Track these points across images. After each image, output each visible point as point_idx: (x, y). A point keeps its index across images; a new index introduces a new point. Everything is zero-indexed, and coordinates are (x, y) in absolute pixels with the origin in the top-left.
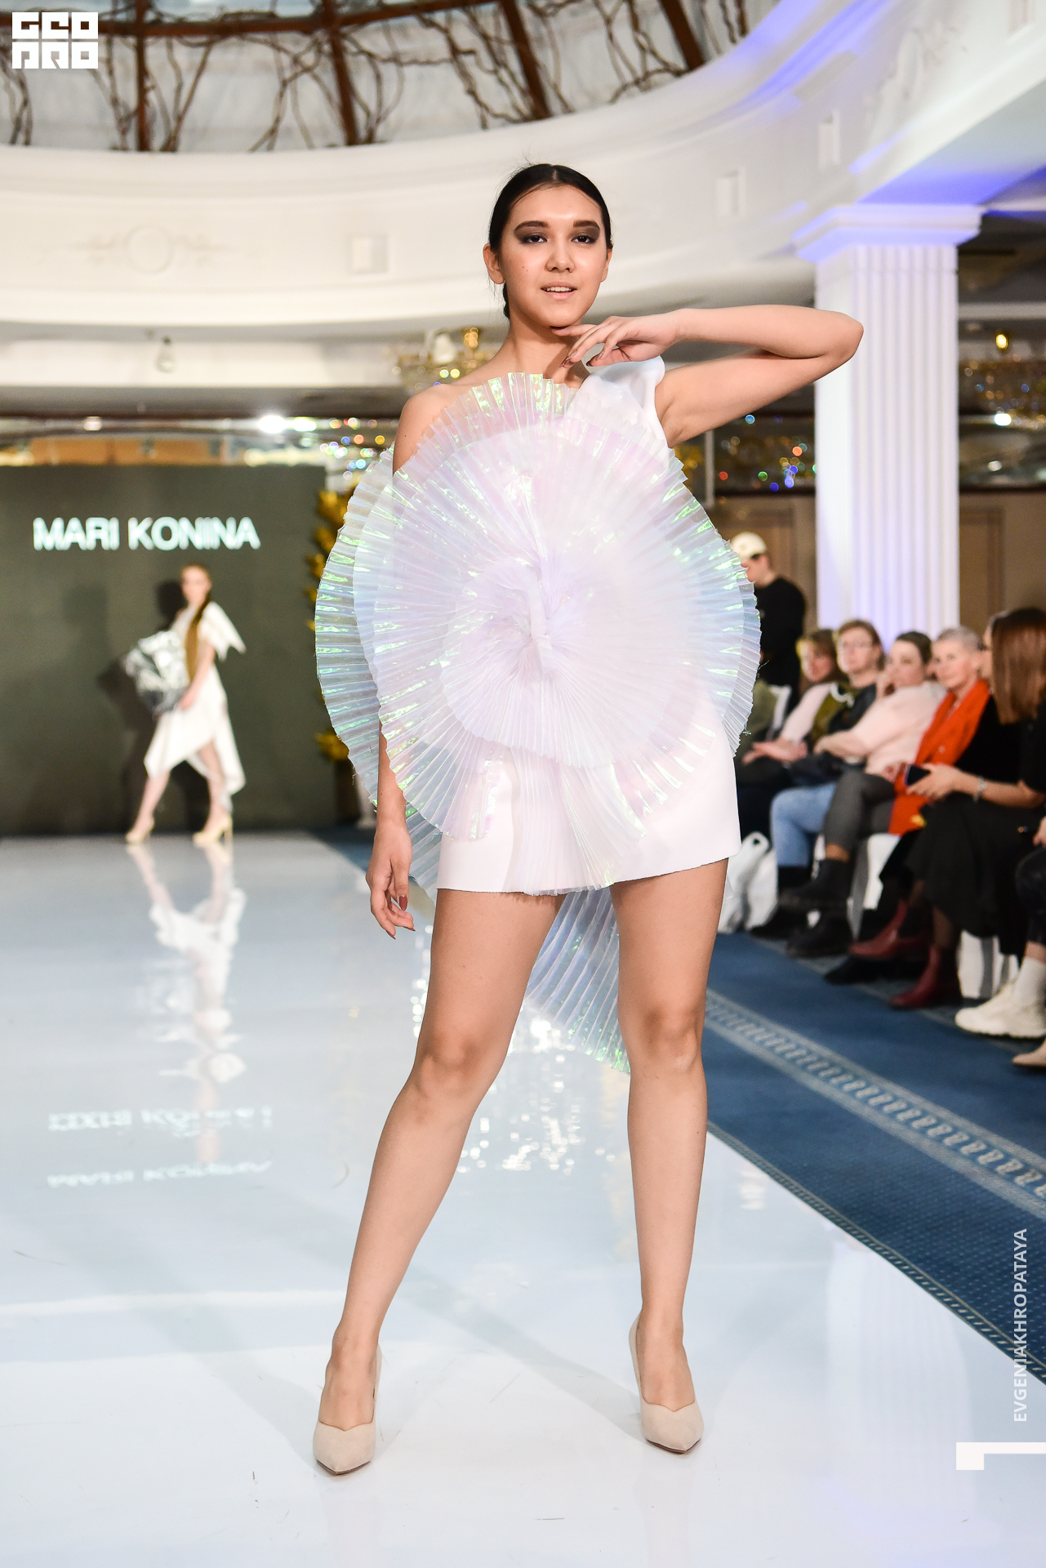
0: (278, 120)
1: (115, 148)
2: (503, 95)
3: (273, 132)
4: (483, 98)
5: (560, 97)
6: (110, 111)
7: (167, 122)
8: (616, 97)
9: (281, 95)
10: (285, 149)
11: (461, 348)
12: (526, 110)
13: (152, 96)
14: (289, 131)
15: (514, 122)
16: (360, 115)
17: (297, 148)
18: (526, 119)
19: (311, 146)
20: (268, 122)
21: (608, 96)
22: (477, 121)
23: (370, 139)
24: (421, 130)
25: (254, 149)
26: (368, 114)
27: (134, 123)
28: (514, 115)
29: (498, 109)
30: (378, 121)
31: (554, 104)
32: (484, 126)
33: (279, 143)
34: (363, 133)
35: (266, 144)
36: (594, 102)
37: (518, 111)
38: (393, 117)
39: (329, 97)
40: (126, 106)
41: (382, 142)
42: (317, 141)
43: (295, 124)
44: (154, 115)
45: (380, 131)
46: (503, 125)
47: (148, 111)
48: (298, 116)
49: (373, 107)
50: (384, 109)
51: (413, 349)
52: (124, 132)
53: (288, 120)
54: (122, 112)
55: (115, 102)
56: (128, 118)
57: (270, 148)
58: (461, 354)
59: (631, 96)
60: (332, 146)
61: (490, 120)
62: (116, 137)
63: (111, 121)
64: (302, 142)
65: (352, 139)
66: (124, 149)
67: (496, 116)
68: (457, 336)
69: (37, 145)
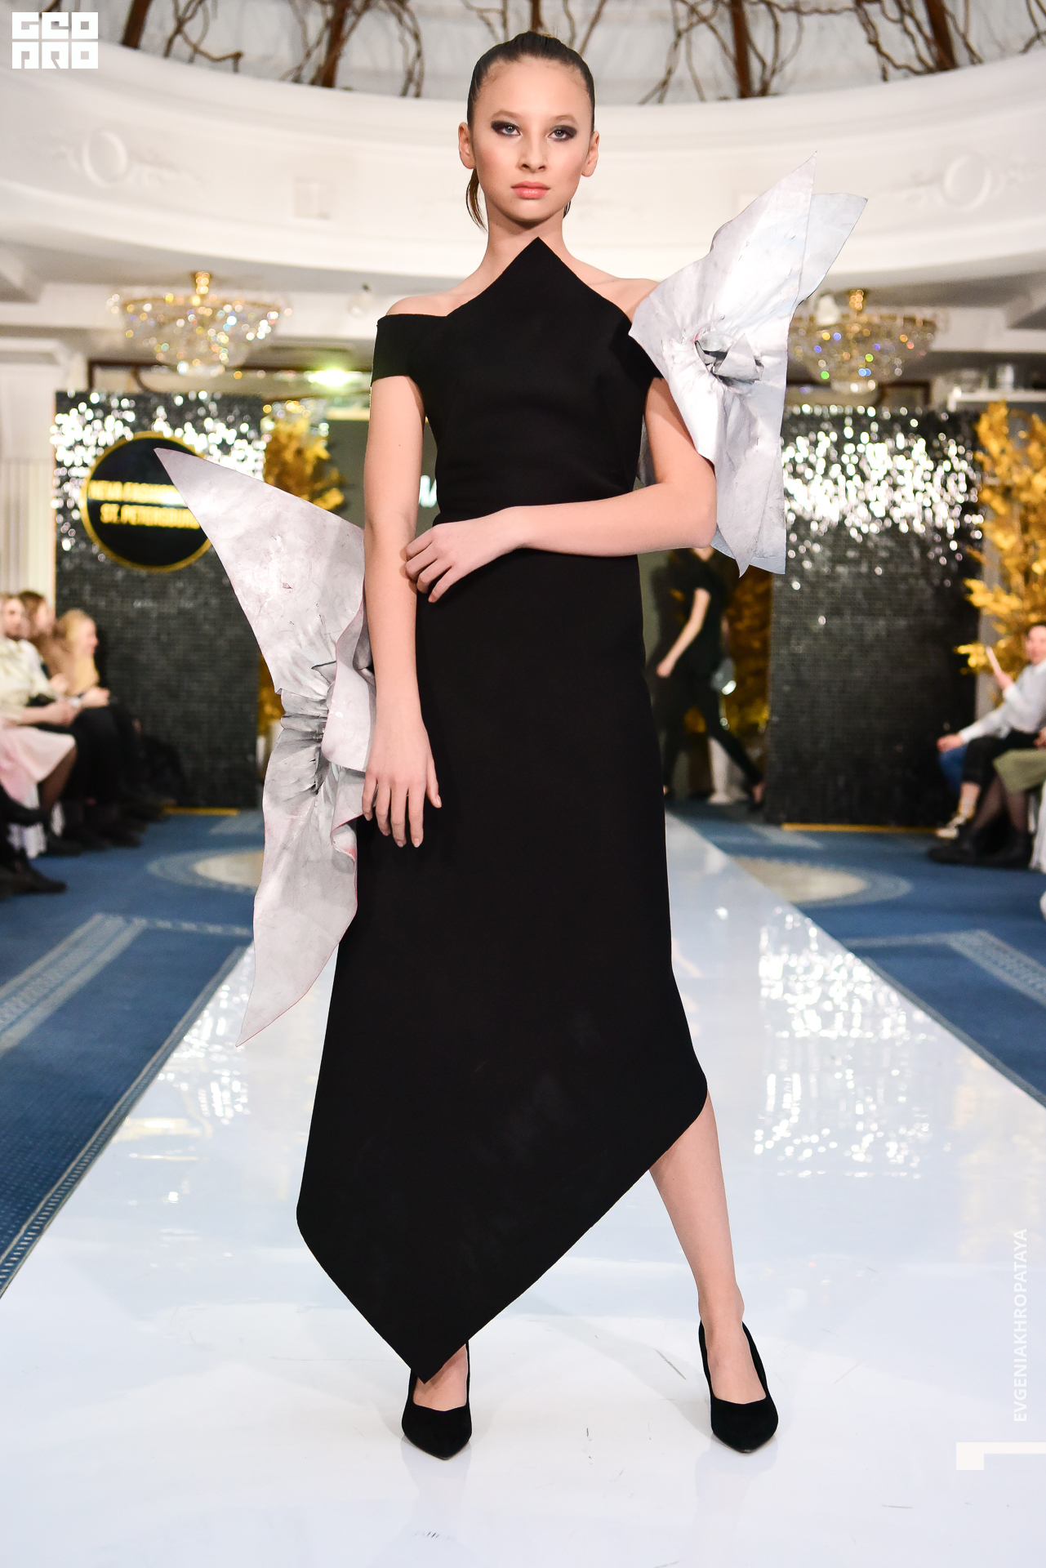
0: (669, 73)
2: (907, 44)
3: (664, 84)
4: (885, 49)
5: (968, 46)
8: (1027, 47)
9: (675, 46)
10: (675, 101)
11: (845, 310)
12: (930, 61)
14: (680, 83)
15: (917, 74)
16: (755, 66)
17: (689, 100)
18: (929, 71)
19: (702, 99)
20: (660, 74)
21: (1022, 47)
22: (878, 73)
23: (764, 92)
24: (816, 82)
25: (643, 102)
26: (763, 65)
28: (917, 67)
30: (773, 72)
31: (961, 55)
32: (884, 78)
33: (669, 95)
34: (757, 86)
35: (657, 96)
36: (1003, 52)
37: (921, 60)
38: (790, 68)
39: (724, 46)
41: (777, 94)
42: (709, 93)
43: (687, 76)
45: (775, 84)
46: (905, 77)
48: (690, 68)
49: (768, 57)
50: (780, 61)
53: (681, 72)
57: (661, 101)
58: (845, 316)
60: (725, 98)
61: (891, 71)
64: (695, 95)
65: (745, 90)
67: (897, 68)
68: (841, 297)
69: (428, 97)
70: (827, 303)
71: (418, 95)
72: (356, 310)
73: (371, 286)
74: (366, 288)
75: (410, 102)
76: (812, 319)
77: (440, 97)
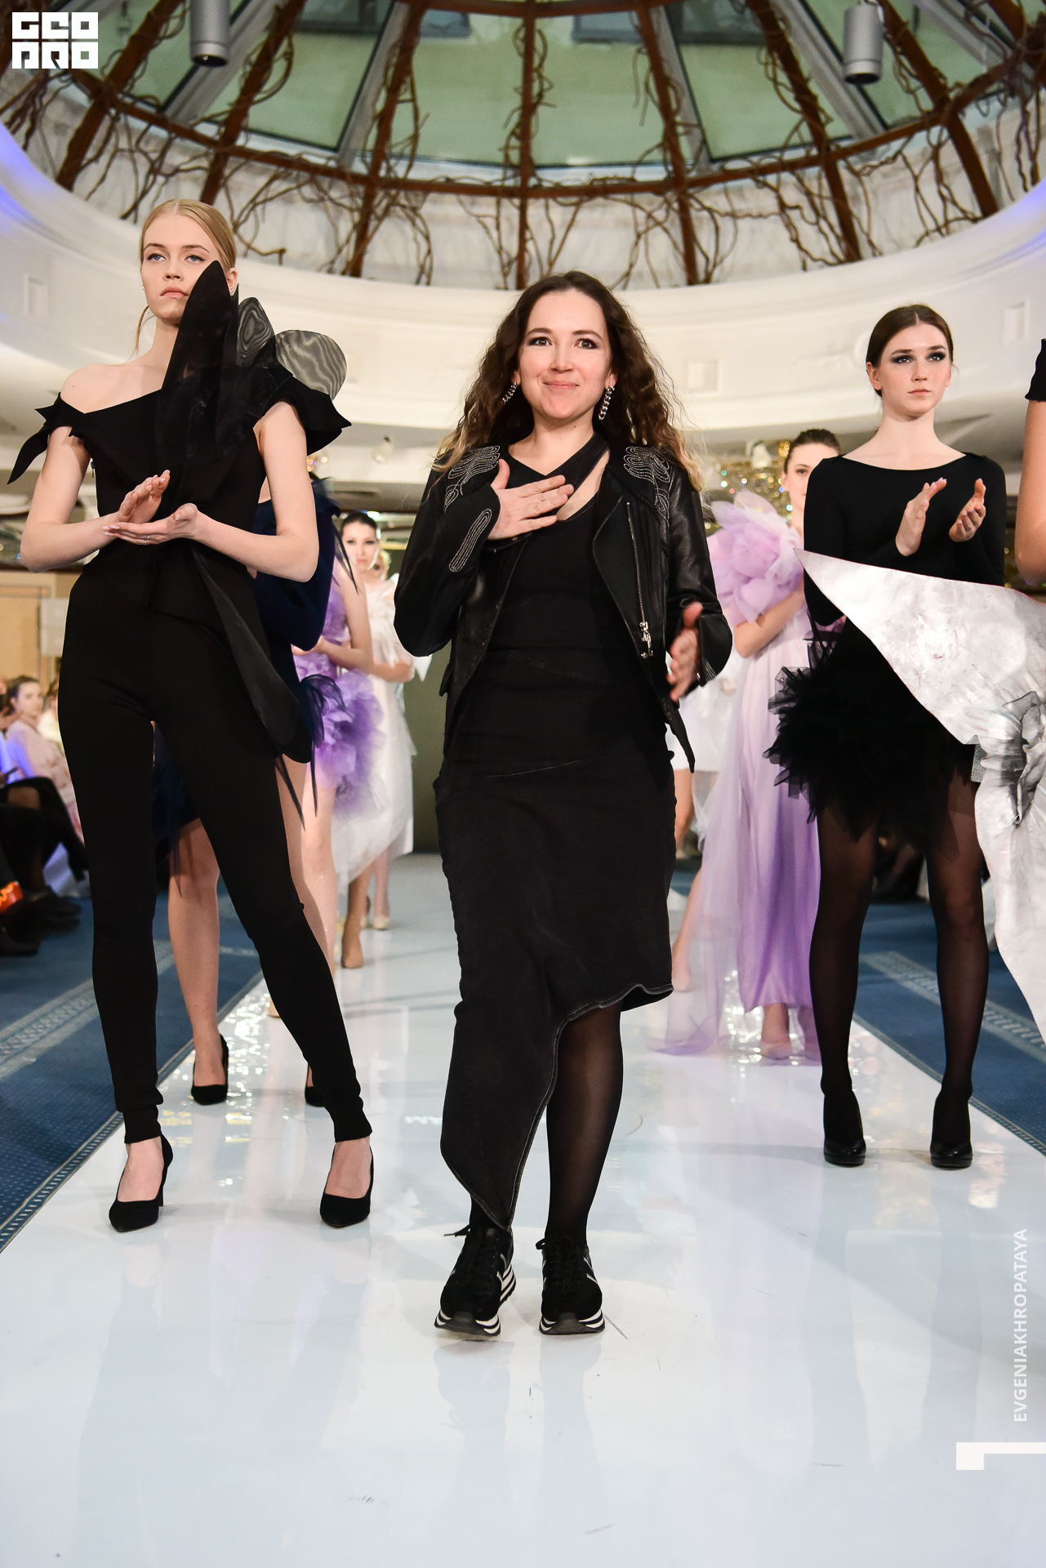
0: (631, 266)
1: (498, 288)
2: (821, 241)
3: (628, 275)
4: (804, 245)
5: (871, 243)
6: (496, 257)
7: (541, 268)
8: (919, 242)
9: (636, 244)
10: (636, 288)
11: (775, 458)
12: (841, 256)
13: (530, 245)
14: (640, 275)
15: (830, 265)
16: (700, 261)
17: (647, 288)
18: (840, 262)
19: (658, 286)
20: (625, 268)
21: (914, 242)
22: (799, 264)
23: (708, 280)
24: (749, 272)
26: (707, 259)
27: (514, 266)
28: (831, 259)
29: (816, 255)
30: (715, 266)
31: (865, 249)
32: (805, 268)
33: (631, 284)
34: (702, 276)
35: (622, 284)
36: (899, 246)
37: (833, 254)
38: (727, 262)
39: (675, 245)
40: (508, 254)
41: (718, 282)
42: (662, 283)
43: (646, 269)
44: (530, 262)
45: (716, 274)
46: (821, 267)
47: (527, 257)
48: (648, 262)
49: (711, 255)
50: (718, 259)
51: (735, 459)
52: (505, 275)
53: (641, 265)
54: (505, 259)
55: (500, 250)
56: (510, 264)
57: (625, 288)
58: (775, 462)
59: (932, 240)
60: (676, 286)
61: (809, 262)
62: (500, 279)
63: (496, 267)
64: (652, 283)
65: (692, 280)
66: (506, 289)
67: (814, 260)
68: (773, 448)
69: (437, 285)
70: (761, 451)
71: (428, 284)
72: (379, 458)
73: (391, 438)
74: (387, 439)
75: (422, 288)
76: (748, 464)
77: (446, 285)
